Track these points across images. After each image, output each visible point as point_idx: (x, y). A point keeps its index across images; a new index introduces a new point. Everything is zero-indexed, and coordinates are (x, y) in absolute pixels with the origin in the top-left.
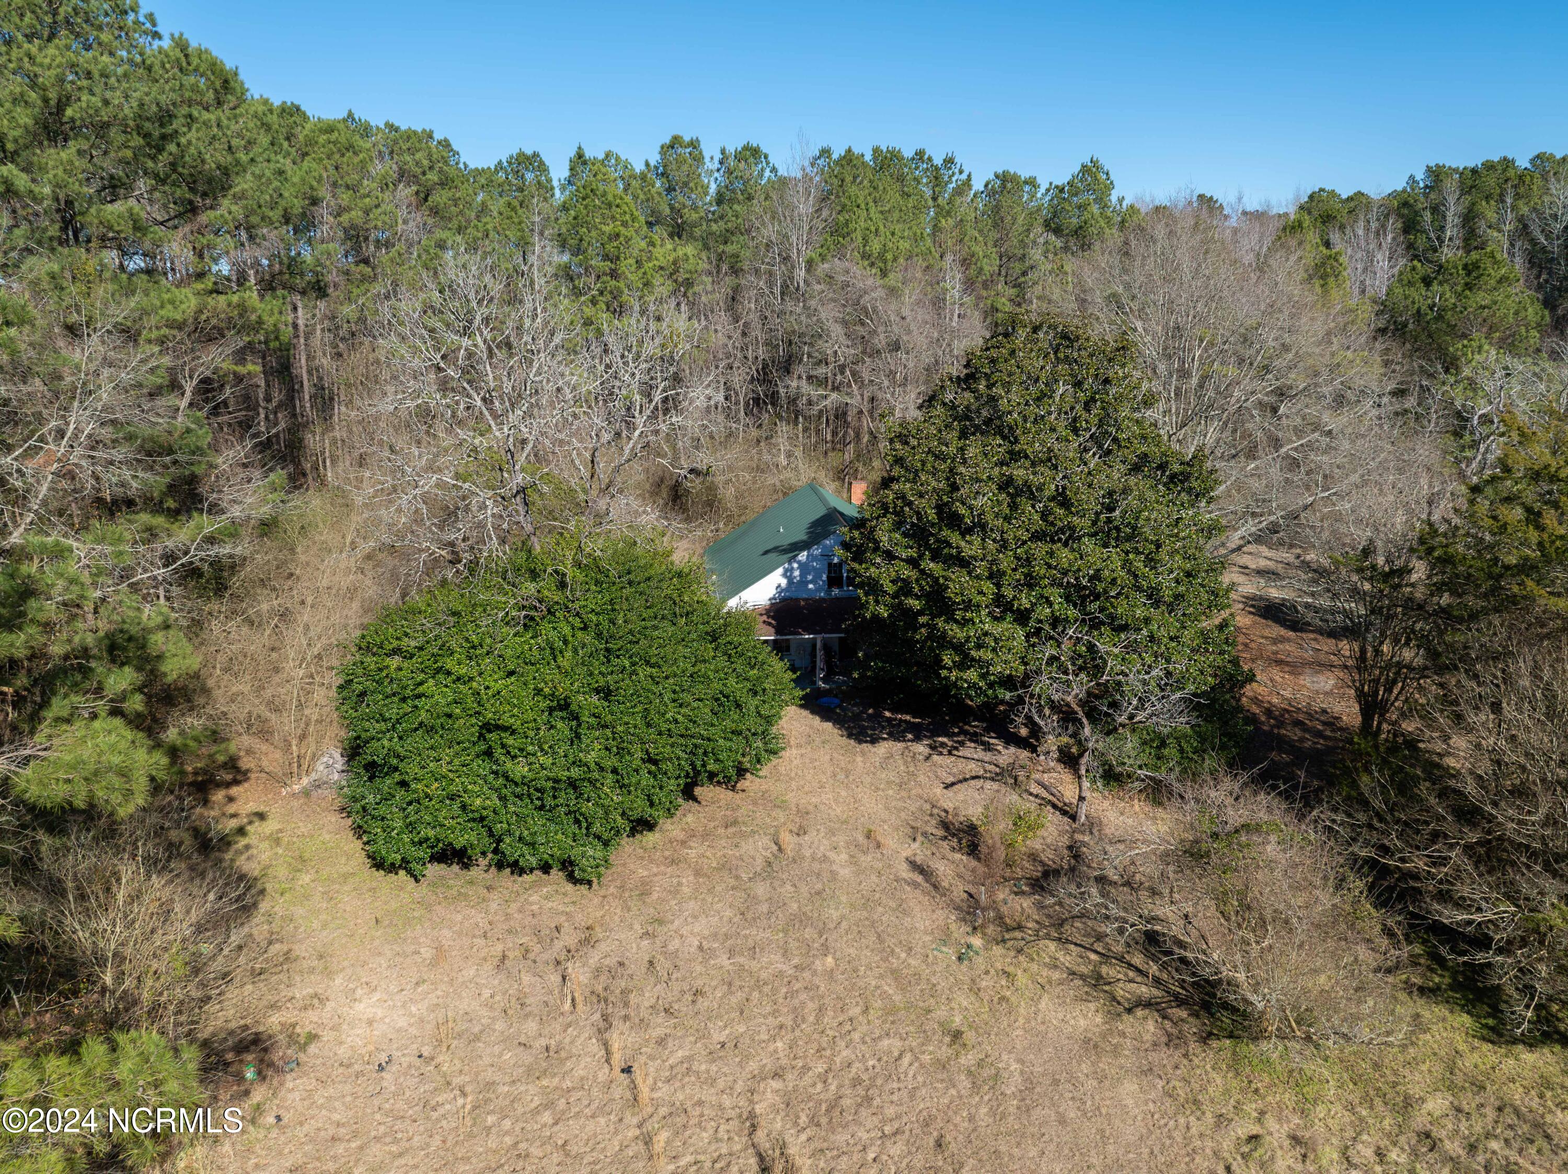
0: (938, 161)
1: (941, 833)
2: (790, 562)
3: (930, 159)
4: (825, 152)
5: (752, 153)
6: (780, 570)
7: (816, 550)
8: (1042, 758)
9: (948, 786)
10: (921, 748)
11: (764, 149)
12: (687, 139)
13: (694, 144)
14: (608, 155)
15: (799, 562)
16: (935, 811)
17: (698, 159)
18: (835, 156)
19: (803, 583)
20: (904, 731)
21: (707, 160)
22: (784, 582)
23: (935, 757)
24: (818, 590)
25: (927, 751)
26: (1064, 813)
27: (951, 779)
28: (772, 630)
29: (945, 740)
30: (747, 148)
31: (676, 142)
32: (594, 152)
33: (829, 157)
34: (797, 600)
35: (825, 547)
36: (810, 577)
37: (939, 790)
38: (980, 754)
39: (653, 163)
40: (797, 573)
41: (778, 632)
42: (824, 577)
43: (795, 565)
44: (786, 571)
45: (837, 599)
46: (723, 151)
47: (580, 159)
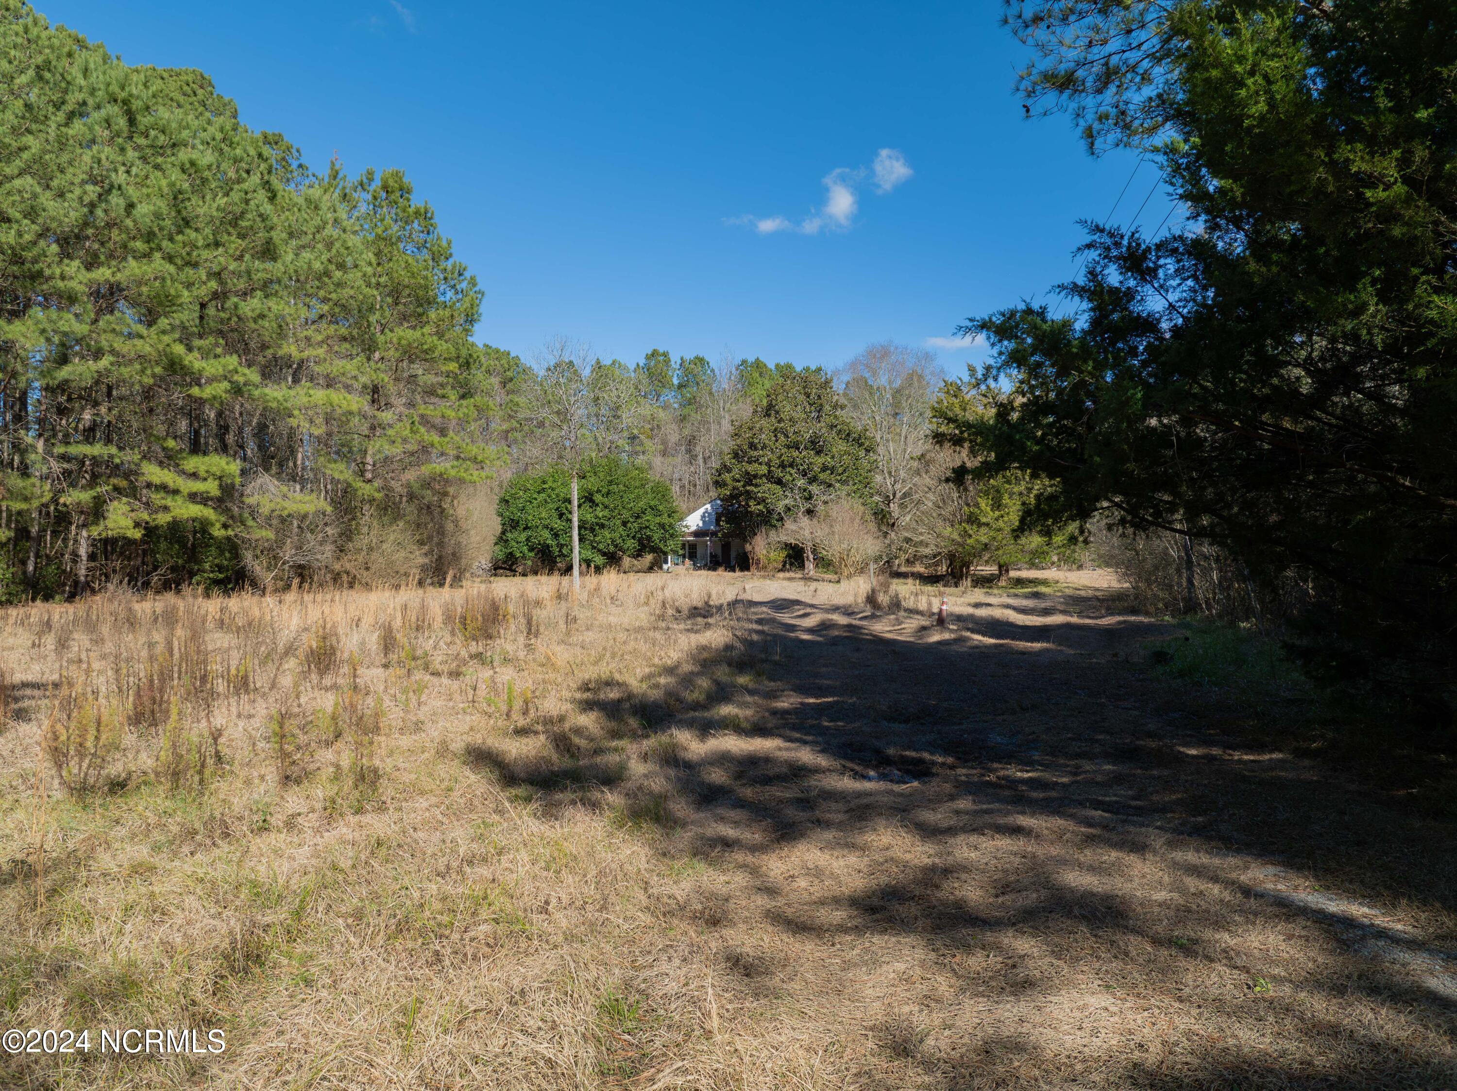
4: (744, 362)
5: (700, 361)
11: (707, 359)
12: (661, 351)
13: (665, 354)
14: (614, 362)
17: (667, 362)
21: (672, 363)
30: (697, 358)
31: (654, 354)
32: (606, 361)
39: (641, 364)
46: (682, 359)
47: (599, 366)
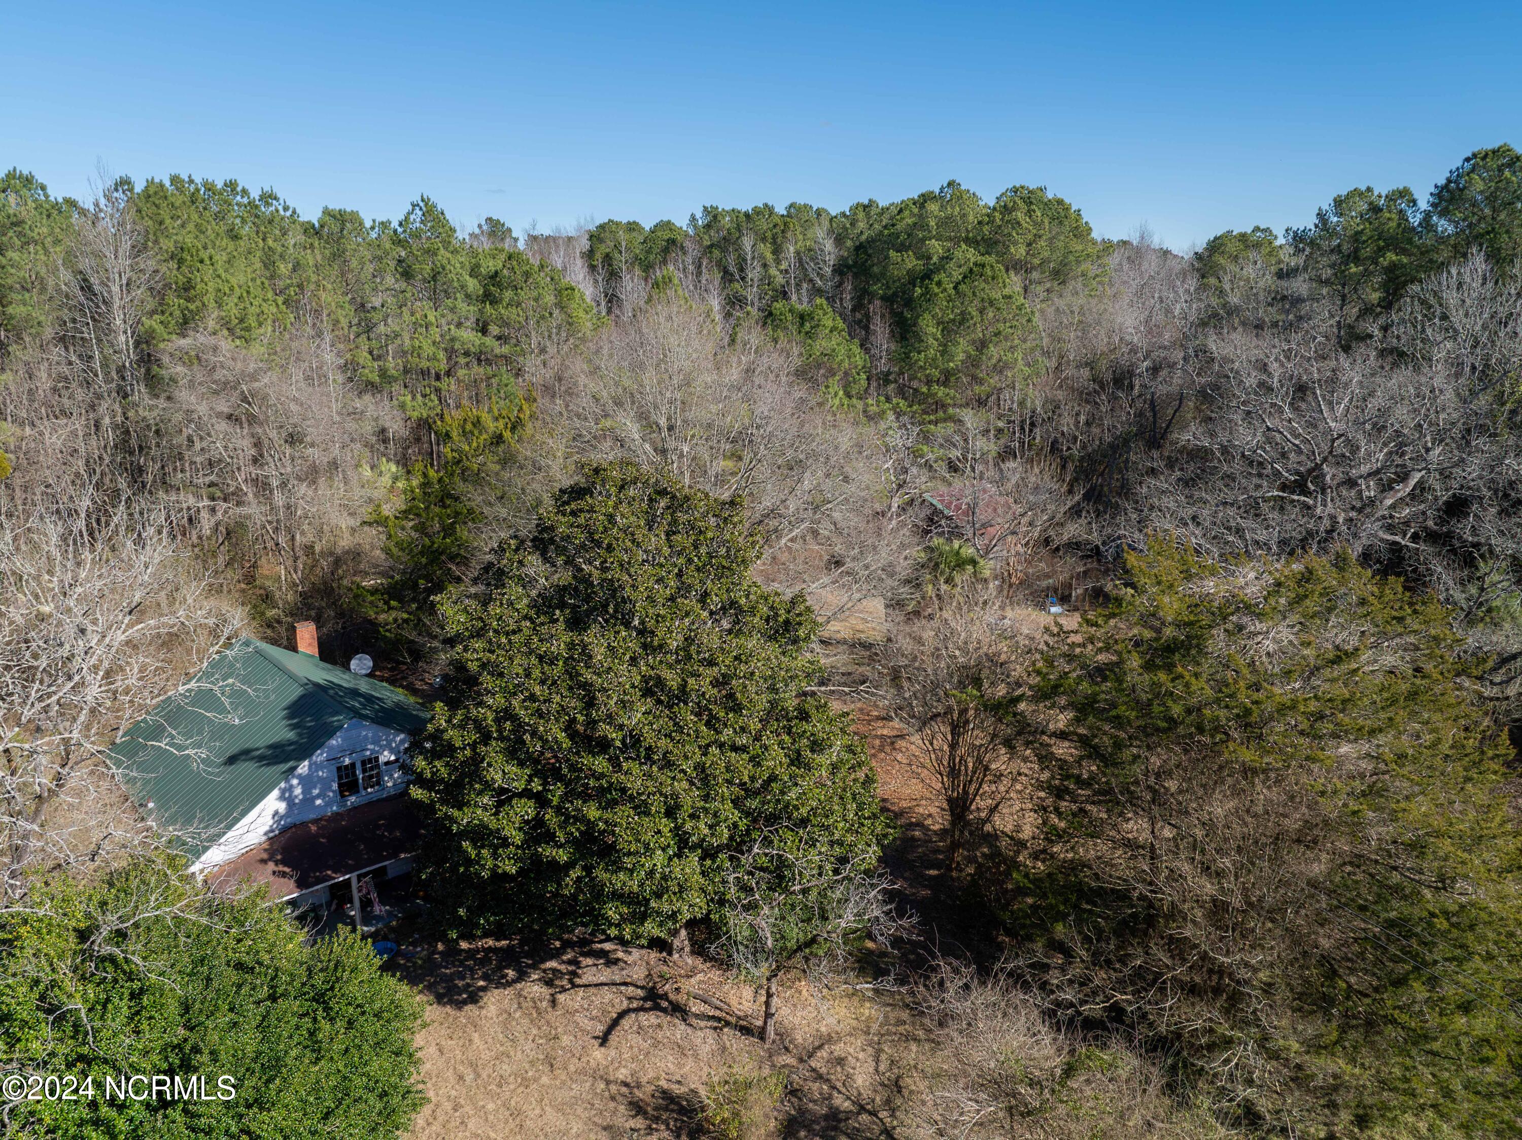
0: (255, 194)
1: (639, 1123)
2: (287, 780)
3: (245, 192)
6: (276, 793)
7: (320, 756)
8: (676, 956)
9: (604, 1040)
10: (534, 989)
15: (300, 777)
16: (613, 1088)
18: (138, 189)
19: (308, 800)
20: (500, 968)
22: (282, 807)
23: (561, 998)
24: (328, 804)
25: (545, 991)
26: (746, 1031)
27: (600, 1028)
28: (291, 884)
29: (553, 964)
33: (131, 190)
34: (304, 824)
35: (331, 748)
36: (316, 792)
37: (598, 1054)
38: (606, 974)
40: (298, 791)
41: (301, 884)
42: (335, 786)
43: (295, 782)
44: (283, 792)
45: (355, 808)
